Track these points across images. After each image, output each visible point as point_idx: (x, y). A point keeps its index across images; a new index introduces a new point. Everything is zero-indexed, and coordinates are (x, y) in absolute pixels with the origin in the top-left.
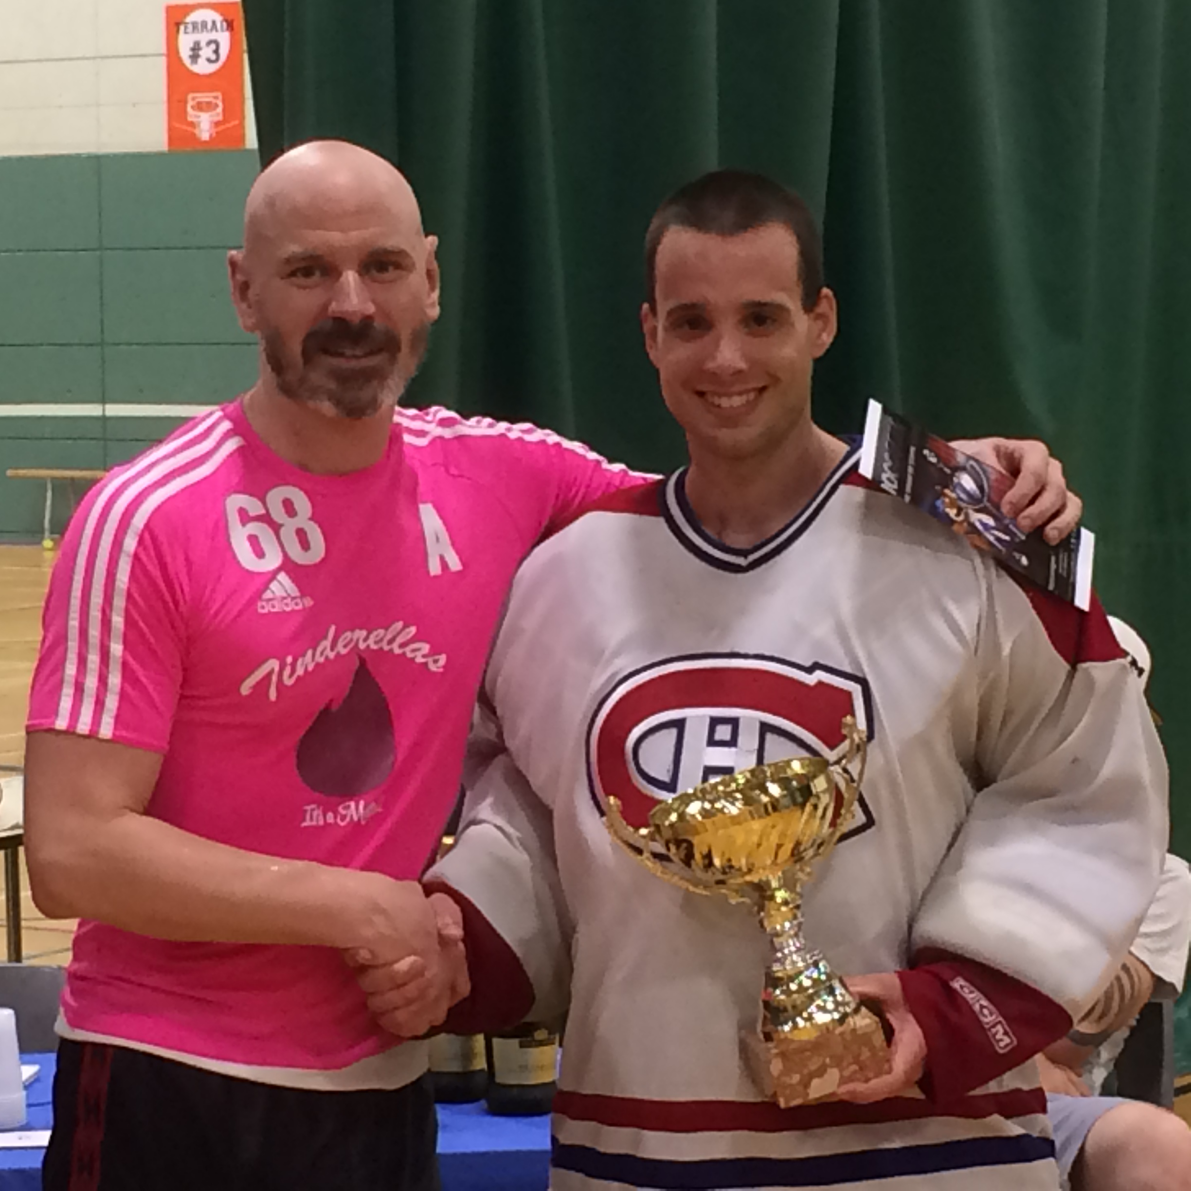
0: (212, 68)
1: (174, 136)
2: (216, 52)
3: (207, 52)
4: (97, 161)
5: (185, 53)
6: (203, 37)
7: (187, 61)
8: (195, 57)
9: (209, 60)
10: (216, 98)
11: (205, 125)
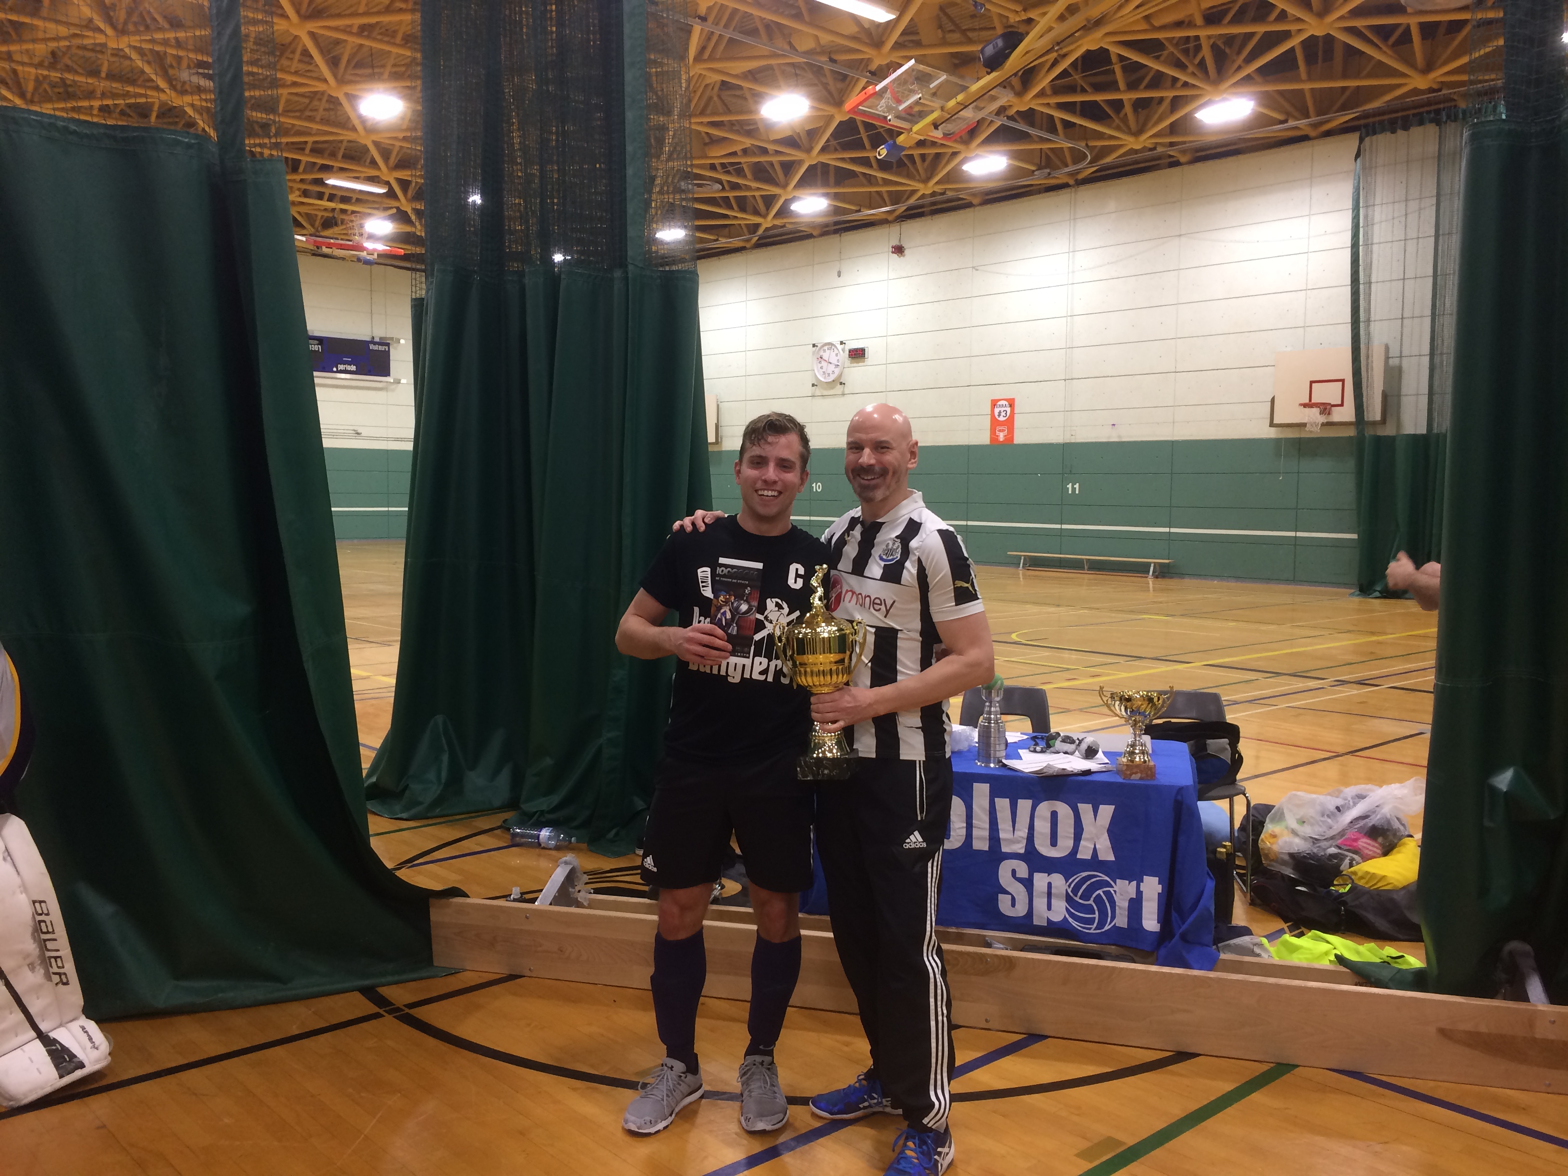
0: (1005, 419)
1: (992, 440)
2: (1006, 414)
3: (1003, 414)
4: (968, 448)
5: (996, 414)
6: (1002, 409)
7: (997, 417)
8: (999, 415)
9: (1004, 416)
10: (1005, 428)
11: (1001, 436)
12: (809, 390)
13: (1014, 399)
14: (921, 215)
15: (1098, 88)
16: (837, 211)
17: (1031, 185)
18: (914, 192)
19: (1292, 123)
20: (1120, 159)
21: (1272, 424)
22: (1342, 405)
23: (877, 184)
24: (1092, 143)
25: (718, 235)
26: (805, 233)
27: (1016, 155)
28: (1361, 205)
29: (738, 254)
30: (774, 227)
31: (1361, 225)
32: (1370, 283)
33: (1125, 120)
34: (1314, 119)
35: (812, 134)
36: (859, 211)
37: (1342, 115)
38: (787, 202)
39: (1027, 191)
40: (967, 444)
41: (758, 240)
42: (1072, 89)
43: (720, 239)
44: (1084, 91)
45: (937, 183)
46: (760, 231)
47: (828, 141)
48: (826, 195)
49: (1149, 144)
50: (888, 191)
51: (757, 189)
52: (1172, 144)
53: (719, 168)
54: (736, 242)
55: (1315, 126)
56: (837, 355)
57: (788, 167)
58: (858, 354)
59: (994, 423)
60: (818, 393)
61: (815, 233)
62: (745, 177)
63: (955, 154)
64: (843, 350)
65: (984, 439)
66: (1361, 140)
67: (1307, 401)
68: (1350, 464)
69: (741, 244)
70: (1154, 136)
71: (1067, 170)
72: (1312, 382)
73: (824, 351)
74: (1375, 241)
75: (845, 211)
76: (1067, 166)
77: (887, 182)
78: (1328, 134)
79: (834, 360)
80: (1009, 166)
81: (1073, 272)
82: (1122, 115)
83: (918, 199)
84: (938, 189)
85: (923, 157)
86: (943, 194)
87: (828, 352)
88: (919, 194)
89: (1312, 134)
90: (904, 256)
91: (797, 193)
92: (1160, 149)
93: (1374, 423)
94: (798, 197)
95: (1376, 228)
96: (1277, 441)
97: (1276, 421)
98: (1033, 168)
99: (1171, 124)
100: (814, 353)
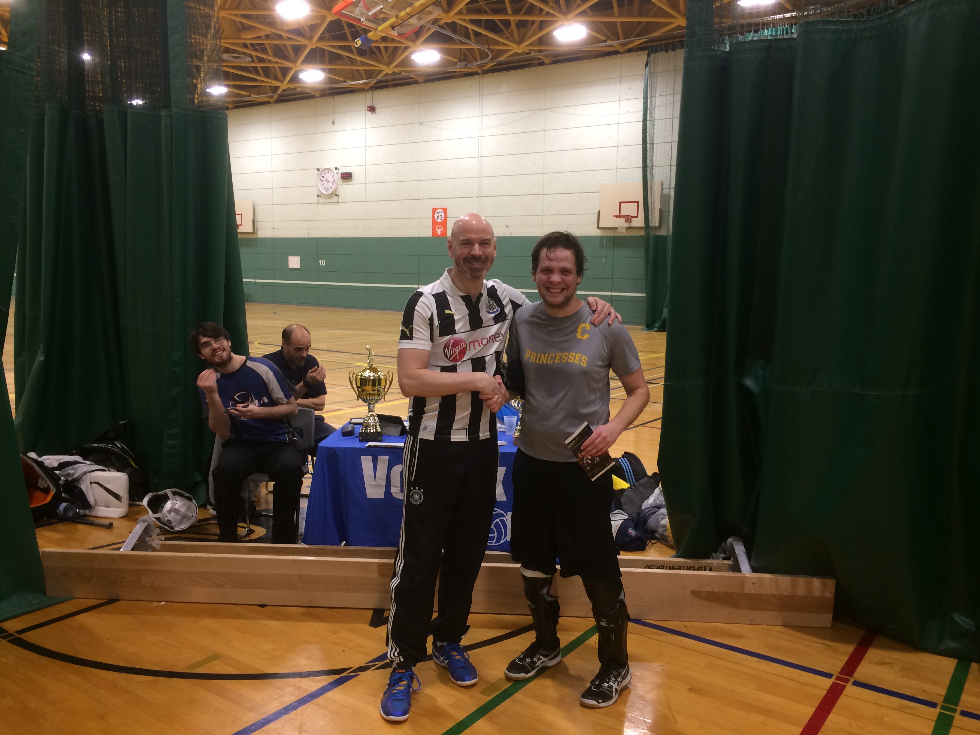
0: (441, 221)
1: (433, 234)
2: (442, 218)
3: (440, 218)
4: (419, 239)
5: (436, 218)
6: (439, 215)
7: (436, 219)
8: (438, 217)
9: (440, 219)
10: (441, 226)
11: (439, 232)
12: (315, 199)
13: (447, 208)
14: (386, 87)
15: (495, 12)
16: (331, 81)
17: (455, 72)
18: (381, 71)
19: (609, 42)
20: (510, 58)
21: (598, 228)
22: (637, 217)
23: (357, 65)
24: (492, 47)
25: (250, 92)
26: (312, 95)
27: (445, 51)
28: (648, 96)
29: (265, 106)
30: (289, 89)
31: (648, 108)
32: (653, 144)
33: (511, 33)
34: (622, 41)
35: (313, 28)
36: (345, 82)
37: (637, 39)
38: (297, 73)
39: (452, 76)
40: (418, 236)
41: (278, 97)
42: (479, 11)
43: (252, 95)
44: (486, 12)
45: (396, 66)
46: (279, 92)
47: (323, 33)
48: (324, 70)
49: (526, 50)
50: (364, 70)
51: (276, 63)
52: (540, 51)
53: (249, 46)
54: (263, 98)
55: (623, 45)
56: (333, 176)
57: (297, 50)
58: (347, 177)
59: (435, 223)
60: (321, 200)
61: (317, 95)
62: (267, 54)
63: (406, 48)
64: (337, 174)
65: (428, 233)
66: (649, 56)
67: (618, 214)
68: (642, 252)
69: (267, 100)
70: (529, 45)
71: (477, 63)
72: (621, 203)
73: (325, 173)
74: (656, 118)
75: (336, 81)
76: (477, 61)
77: (363, 64)
78: (630, 51)
79: (331, 179)
80: (442, 58)
81: (482, 129)
82: (510, 30)
83: (384, 76)
84: (397, 70)
85: (386, 48)
86: (400, 73)
87: (327, 174)
88: (384, 73)
89: (621, 50)
90: (375, 113)
91: (303, 67)
92: (532, 54)
93: (655, 228)
94: (305, 70)
95: (657, 110)
96: (602, 237)
97: (600, 226)
98: (456, 61)
99: (539, 38)
100: (318, 175)
